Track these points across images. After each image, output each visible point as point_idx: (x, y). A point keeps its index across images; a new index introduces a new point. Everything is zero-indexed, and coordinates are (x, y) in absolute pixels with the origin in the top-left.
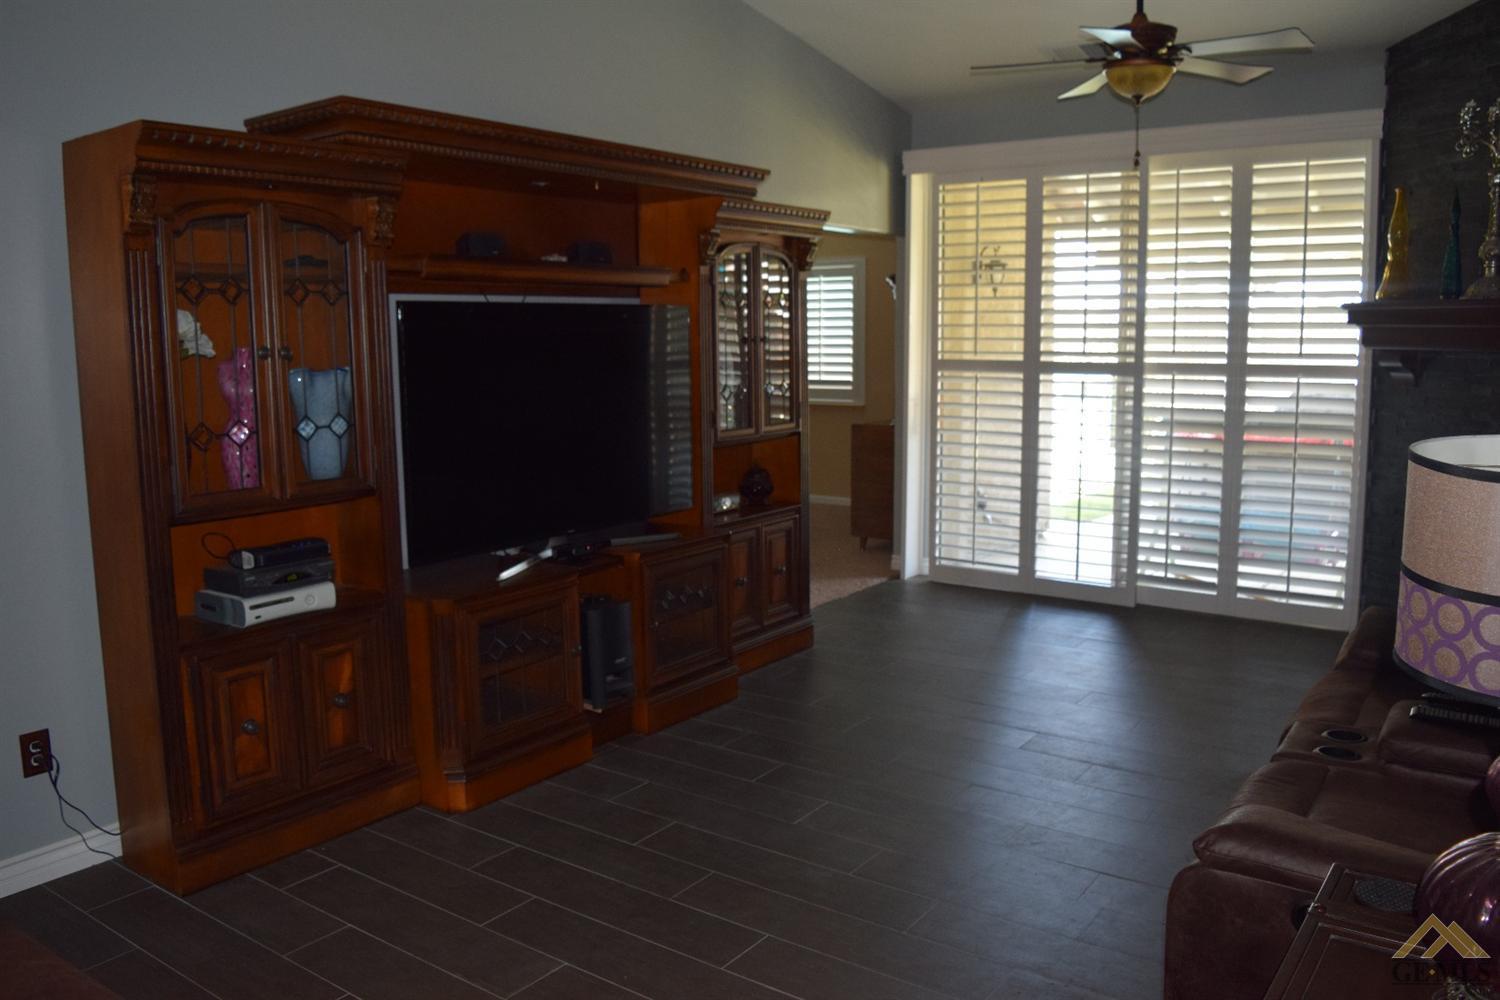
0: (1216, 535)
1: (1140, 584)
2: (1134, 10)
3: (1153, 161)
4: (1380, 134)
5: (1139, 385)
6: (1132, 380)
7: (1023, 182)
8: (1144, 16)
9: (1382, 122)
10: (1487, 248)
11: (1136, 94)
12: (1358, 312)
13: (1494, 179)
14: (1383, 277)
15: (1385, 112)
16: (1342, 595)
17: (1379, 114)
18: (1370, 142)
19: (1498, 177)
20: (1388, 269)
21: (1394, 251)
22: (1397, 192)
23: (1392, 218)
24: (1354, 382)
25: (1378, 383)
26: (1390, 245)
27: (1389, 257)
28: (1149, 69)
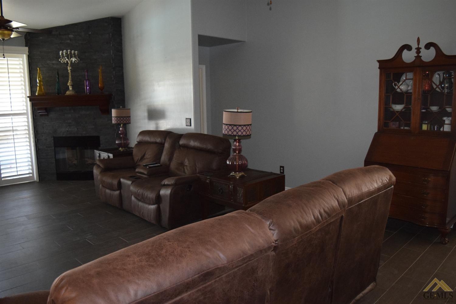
4: (28, 54)
8: (3, 17)
9: (28, 50)
10: (69, 83)
11: (3, 38)
12: (32, 98)
13: (69, 68)
14: (37, 90)
15: (29, 48)
16: (31, 172)
17: (27, 48)
18: (24, 55)
19: (71, 68)
20: (38, 88)
21: (39, 83)
22: (38, 68)
23: (37, 75)
24: (26, 116)
25: (35, 116)
26: (38, 82)
27: (38, 85)
28: (6, 32)
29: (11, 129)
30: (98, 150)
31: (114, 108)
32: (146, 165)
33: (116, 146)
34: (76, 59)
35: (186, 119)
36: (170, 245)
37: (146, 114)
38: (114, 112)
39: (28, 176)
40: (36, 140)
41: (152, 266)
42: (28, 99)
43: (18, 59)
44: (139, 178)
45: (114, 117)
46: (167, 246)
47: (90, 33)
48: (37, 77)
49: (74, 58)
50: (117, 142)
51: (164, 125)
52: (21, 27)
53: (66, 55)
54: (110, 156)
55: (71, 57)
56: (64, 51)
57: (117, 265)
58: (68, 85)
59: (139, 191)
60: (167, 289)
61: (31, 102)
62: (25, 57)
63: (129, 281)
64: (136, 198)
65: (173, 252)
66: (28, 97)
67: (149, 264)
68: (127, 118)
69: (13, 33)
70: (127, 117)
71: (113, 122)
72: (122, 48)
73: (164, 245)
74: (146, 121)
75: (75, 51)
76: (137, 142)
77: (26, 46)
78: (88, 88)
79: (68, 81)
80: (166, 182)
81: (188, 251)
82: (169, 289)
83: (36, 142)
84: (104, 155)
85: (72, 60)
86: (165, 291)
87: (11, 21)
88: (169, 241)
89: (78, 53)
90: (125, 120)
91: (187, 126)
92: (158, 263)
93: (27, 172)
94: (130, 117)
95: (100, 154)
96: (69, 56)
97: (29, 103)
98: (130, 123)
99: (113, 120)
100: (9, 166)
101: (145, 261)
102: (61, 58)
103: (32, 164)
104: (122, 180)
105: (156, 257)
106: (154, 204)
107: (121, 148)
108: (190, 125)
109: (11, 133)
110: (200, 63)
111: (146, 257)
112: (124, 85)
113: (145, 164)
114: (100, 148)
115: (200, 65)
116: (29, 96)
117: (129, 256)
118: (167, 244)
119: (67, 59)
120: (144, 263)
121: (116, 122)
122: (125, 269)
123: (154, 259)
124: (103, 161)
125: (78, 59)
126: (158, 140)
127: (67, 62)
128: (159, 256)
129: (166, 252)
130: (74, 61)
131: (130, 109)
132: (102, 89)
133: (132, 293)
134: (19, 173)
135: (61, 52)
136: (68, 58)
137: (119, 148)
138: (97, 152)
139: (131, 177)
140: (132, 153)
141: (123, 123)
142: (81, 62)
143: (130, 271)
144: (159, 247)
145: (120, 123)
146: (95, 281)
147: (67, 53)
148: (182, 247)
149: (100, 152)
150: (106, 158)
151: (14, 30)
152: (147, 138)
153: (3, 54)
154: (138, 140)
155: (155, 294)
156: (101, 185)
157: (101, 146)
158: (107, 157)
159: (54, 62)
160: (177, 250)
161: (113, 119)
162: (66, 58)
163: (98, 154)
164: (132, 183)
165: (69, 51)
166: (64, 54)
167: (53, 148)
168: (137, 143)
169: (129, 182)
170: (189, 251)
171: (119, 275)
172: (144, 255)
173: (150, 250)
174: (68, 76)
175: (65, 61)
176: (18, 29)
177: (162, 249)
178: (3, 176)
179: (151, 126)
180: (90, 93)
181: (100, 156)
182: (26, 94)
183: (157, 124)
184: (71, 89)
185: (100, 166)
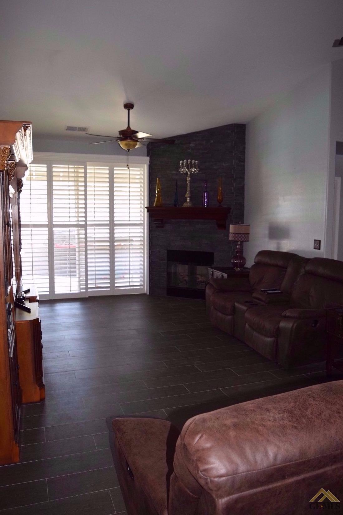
0: (109, 272)
1: (89, 290)
2: (127, 126)
3: (88, 163)
4: (149, 163)
5: (86, 230)
6: (84, 229)
7: (46, 165)
8: (130, 127)
9: (149, 160)
10: (187, 195)
11: (129, 149)
12: (150, 209)
13: (188, 179)
14: (155, 200)
15: (150, 158)
16: (142, 284)
17: (148, 158)
18: (145, 165)
19: (190, 179)
20: (156, 198)
21: (157, 194)
22: (158, 179)
23: (156, 185)
24: (142, 227)
25: (151, 227)
26: (157, 192)
27: (156, 195)
28: (132, 143)
29: (128, 239)
30: (211, 268)
31: (232, 223)
32: (265, 291)
33: (231, 265)
34: (195, 170)
35: (315, 240)
36: (317, 405)
37: (267, 232)
38: (232, 228)
39: (139, 287)
40: (150, 252)
41: (296, 428)
42: (146, 210)
43: (139, 169)
44: (256, 305)
45: (231, 233)
46: (313, 406)
47: (212, 141)
48: (155, 188)
49: (194, 168)
50: (233, 261)
51: (287, 246)
52: (146, 138)
53: (186, 165)
54: (224, 275)
55: (191, 167)
56: (185, 161)
57: (256, 420)
58: (186, 196)
59: (254, 320)
60: (311, 458)
61: (148, 213)
62: (146, 168)
63: (268, 441)
64: (250, 326)
65: (320, 415)
66: (146, 208)
67: (292, 425)
68: (246, 236)
69: (138, 143)
70: (246, 234)
71: (230, 239)
72: (245, 157)
73: (309, 404)
74: (267, 239)
75: (195, 161)
76: (255, 262)
77: (148, 156)
78: (206, 200)
79: (186, 193)
80: (288, 313)
81: (338, 417)
82: (313, 459)
83: (150, 253)
84: (218, 274)
85: (192, 170)
86: (309, 461)
87: (137, 132)
88: (315, 400)
89: (198, 163)
90: (243, 237)
91: (315, 248)
92: (303, 426)
93: (139, 284)
94: (249, 234)
95: (214, 272)
96: (189, 166)
97: (146, 214)
98: (248, 241)
99: (230, 237)
100: (122, 276)
101: (287, 419)
102: (181, 168)
103: (144, 275)
104: (236, 304)
105: (300, 418)
106: (271, 337)
107: (236, 268)
108: (318, 248)
109: (127, 243)
110: (337, 175)
111: (289, 415)
112: (244, 198)
113: (263, 290)
114: (213, 266)
115: (336, 178)
116: (147, 206)
117: (268, 410)
118: (312, 403)
119: (186, 170)
120: (286, 422)
121: (233, 239)
122: (264, 426)
123: (297, 420)
124: (216, 280)
125: (198, 169)
126: (280, 263)
127: (187, 172)
128: (303, 416)
129: (312, 413)
130: (194, 171)
131: (249, 225)
132: (220, 202)
133: (271, 455)
134: (132, 284)
135: (181, 162)
136: (187, 168)
137: (234, 268)
138: (210, 270)
139: (246, 302)
140: (249, 274)
141: (241, 240)
142: (201, 172)
143: (270, 429)
144: (303, 406)
145: (238, 240)
146: (232, 433)
147: (187, 163)
148: (331, 411)
149: (213, 270)
150: (219, 278)
151: (139, 140)
152: (267, 260)
153: (126, 164)
154: (256, 261)
155: (297, 462)
156: (212, 307)
157: (215, 263)
158: (221, 276)
159: (174, 172)
160: (324, 413)
161: (230, 235)
162: (186, 168)
163: (211, 272)
164: (247, 310)
165: (189, 160)
166: (184, 164)
167: (166, 262)
168: (254, 264)
169: (245, 308)
170: (340, 417)
171: (258, 431)
172: (286, 412)
173: (292, 407)
174: (187, 187)
175: (185, 171)
176: (142, 140)
177: (307, 408)
178: (116, 285)
179: (272, 246)
180: (207, 205)
181: (213, 275)
182: (144, 204)
183: (279, 244)
184: (188, 200)
185: (213, 286)
